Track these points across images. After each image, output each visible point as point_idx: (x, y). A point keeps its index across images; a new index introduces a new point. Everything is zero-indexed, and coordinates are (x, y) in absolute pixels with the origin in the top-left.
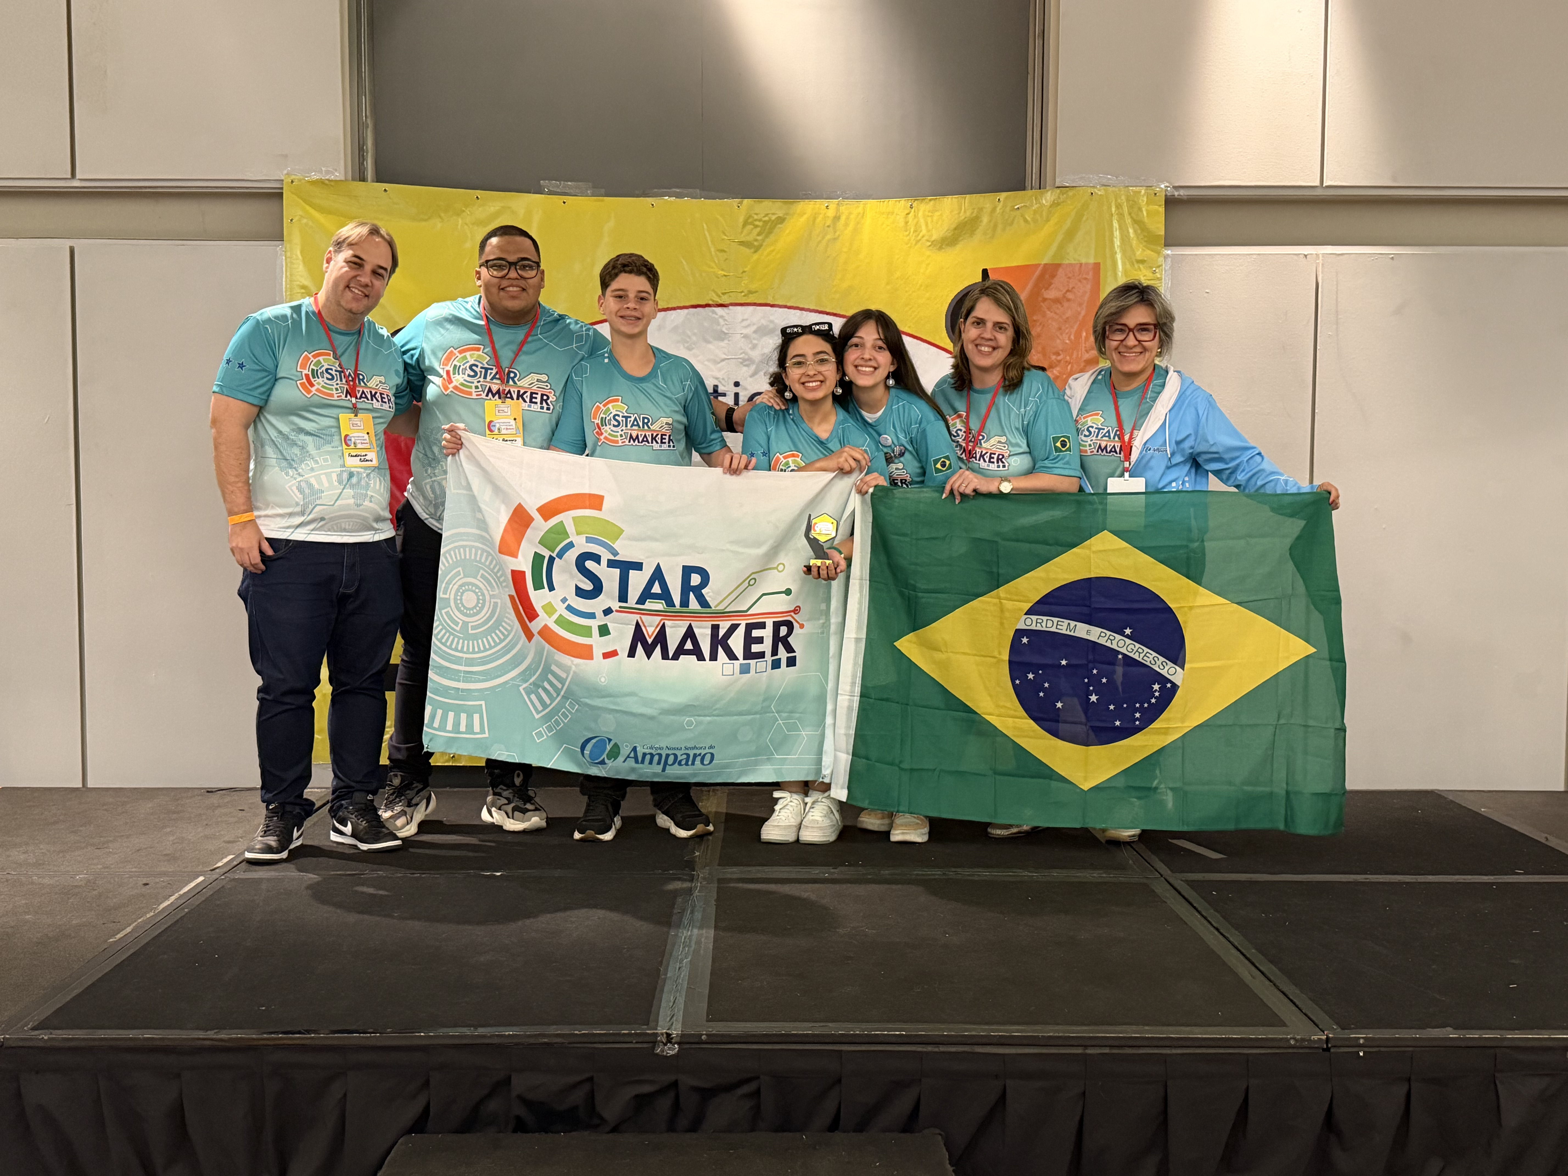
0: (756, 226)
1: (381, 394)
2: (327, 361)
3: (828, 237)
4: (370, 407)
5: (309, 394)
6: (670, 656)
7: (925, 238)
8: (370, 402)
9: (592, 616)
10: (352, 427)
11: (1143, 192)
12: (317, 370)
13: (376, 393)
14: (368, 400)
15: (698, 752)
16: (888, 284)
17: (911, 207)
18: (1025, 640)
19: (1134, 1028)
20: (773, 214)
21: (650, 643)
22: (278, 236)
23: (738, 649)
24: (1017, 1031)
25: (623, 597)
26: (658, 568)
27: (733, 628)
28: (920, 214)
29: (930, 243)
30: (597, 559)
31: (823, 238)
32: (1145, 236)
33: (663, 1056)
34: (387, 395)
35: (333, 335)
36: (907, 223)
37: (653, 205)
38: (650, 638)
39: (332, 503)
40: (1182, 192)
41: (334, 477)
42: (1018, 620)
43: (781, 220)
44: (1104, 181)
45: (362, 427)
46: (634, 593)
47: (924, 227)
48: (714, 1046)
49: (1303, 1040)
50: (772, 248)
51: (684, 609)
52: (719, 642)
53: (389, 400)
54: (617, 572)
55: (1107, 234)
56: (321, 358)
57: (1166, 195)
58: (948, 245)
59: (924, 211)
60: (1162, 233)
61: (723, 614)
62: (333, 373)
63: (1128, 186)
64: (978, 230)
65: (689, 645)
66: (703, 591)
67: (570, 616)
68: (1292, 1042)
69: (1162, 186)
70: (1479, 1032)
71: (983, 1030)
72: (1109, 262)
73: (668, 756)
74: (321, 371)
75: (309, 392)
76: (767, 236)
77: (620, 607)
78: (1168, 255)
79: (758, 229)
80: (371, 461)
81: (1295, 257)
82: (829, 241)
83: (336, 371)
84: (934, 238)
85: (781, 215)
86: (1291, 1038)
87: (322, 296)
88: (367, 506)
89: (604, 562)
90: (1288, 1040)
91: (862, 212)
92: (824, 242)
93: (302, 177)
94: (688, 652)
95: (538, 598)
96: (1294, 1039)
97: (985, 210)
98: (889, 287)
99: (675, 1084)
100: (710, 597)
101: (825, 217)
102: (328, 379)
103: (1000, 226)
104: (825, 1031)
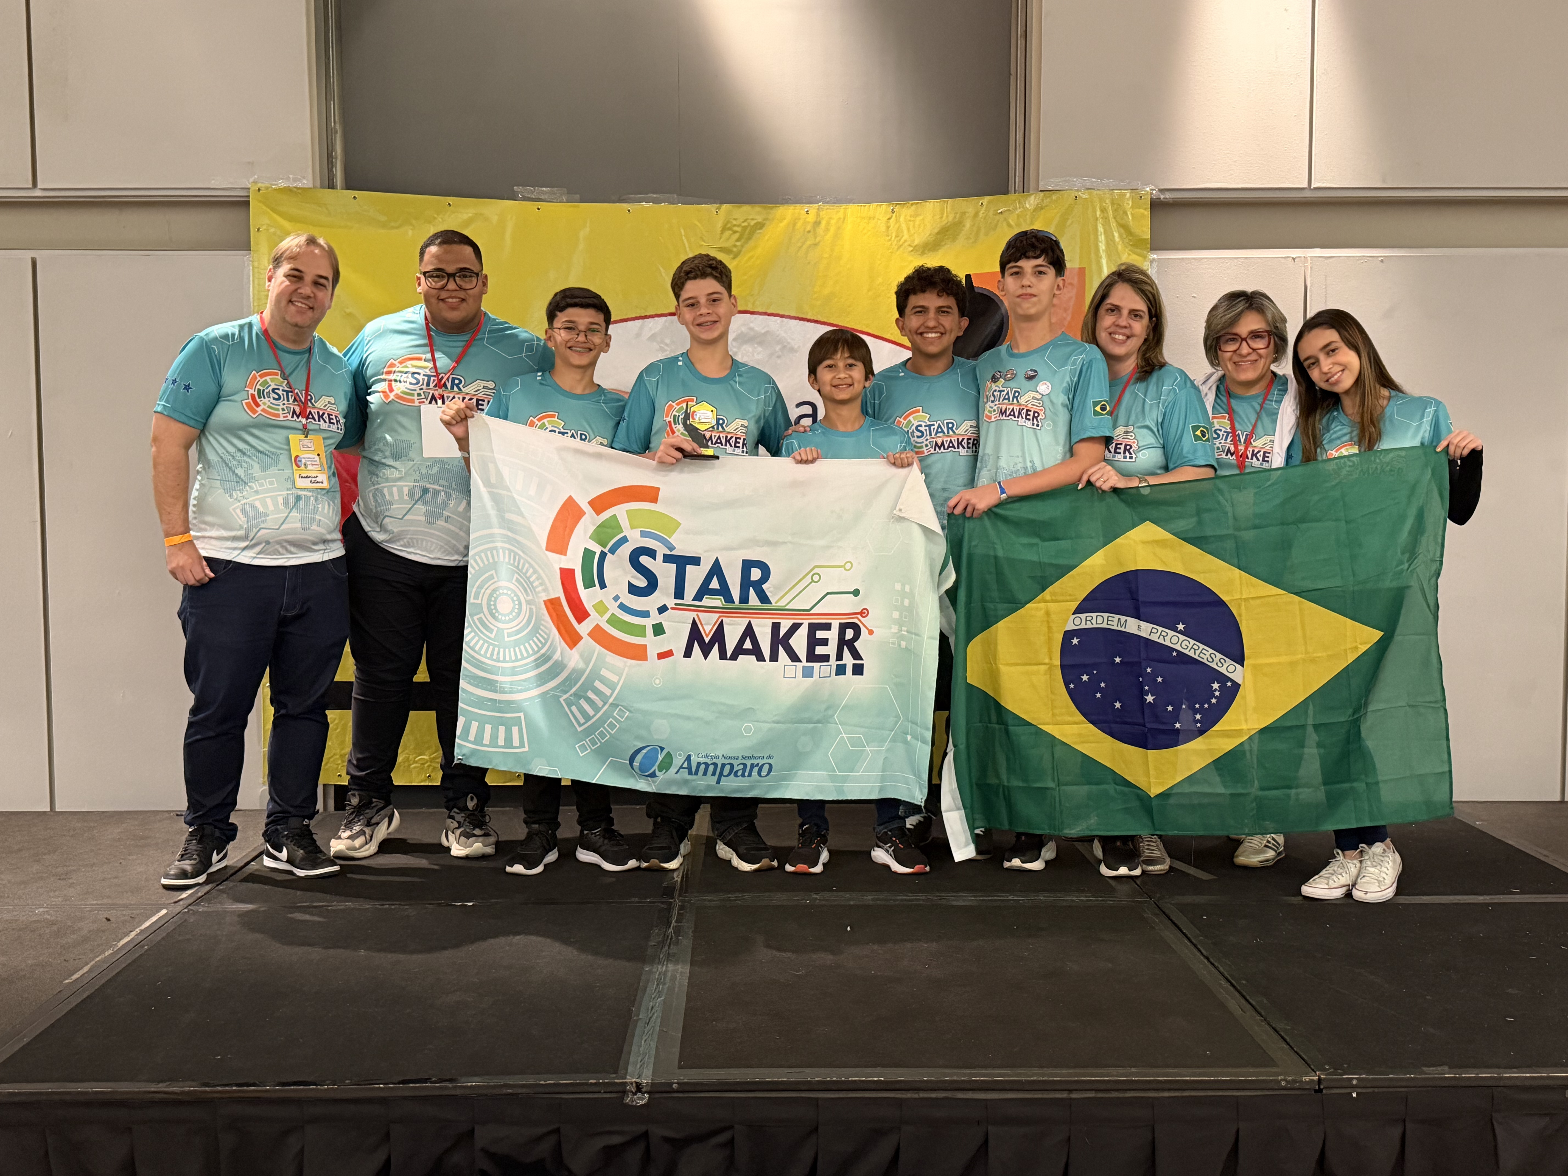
0: (735, 232)
1: (329, 415)
2: (274, 381)
3: (808, 243)
4: (317, 427)
5: (254, 414)
6: (728, 656)
7: (906, 244)
8: (317, 422)
9: (646, 614)
10: (302, 449)
11: (1128, 195)
12: (264, 390)
13: (324, 414)
14: (315, 420)
15: (755, 762)
16: (869, 291)
17: (893, 211)
18: (1075, 641)
19: (1121, 1070)
20: (753, 219)
21: (707, 642)
22: (245, 245)
23: (801, 650)
24: (999, 1075)
25: (679, 593)
26: (717, 563)
27: (795, 627)
28: (902, 219)
29: (912, 249)
30: (652, 553)
31: (804, 243)
32: (1130, 240)
33: (633, 1106)
34: (336, 417)
35: (280, 353)
36: (888, 227)
37: (629, 211)
38: (707, 636)
39: (277, 527)
40: (1168, 195)
41: (280, 500)
42: (1066, 621)
43: (760, 226)
44: (1088, 185)
45: (312, 449)
46: (691, 590)
47: (905, 232)
48: (686, 1095)
49: (1295, 1081)
50: (751, 254)
51: (744, 606)
52: (780, 641)
53: (338, 422)
54: (673, 567)
55: (1092, 237)
56: (268, 378)
57: (1151, 198)
58: (929, 250)
59: (906, 216)
60: (1148, 236)
61: (785, 612)
62: (280, 392)
63: (1113, 190)
64: (961, 235)
65: (748, 645)
66: (763, 586)
67: (622, 615)
68: (1283, 1084)
69: (1148, 189)
70: (1477, 1071)
71: (965, 1075)
72: (1094, 267)
73: (723, 765)
74: (267, 390)
75: (255, 412)
76: (746, 242)
77: (676, 604)
78: (1154, 259)
79: (737, 236)
80: (322, 483)
81: (1283, 260)
82: (810, 246)
83: (283, 390)
84: (916, 243)
85: (760, 220)
86: (1281, 1080)
87: (267, 314)
88: (314, 530)
89: (660, 557)
90: (1279, 1082)
91: (842, 217)
92: (805, 247)
93: (269, 185)
94: (747, 652)
95: (588, 596)
96: (1286, 1080)
97: (967, 215)
98: (870, 293)
99: (645, 1135)
100: (770, 592)
101: (806, 223)
102: (274, 399)
103: (983, 231)
104: (800, 1078)
